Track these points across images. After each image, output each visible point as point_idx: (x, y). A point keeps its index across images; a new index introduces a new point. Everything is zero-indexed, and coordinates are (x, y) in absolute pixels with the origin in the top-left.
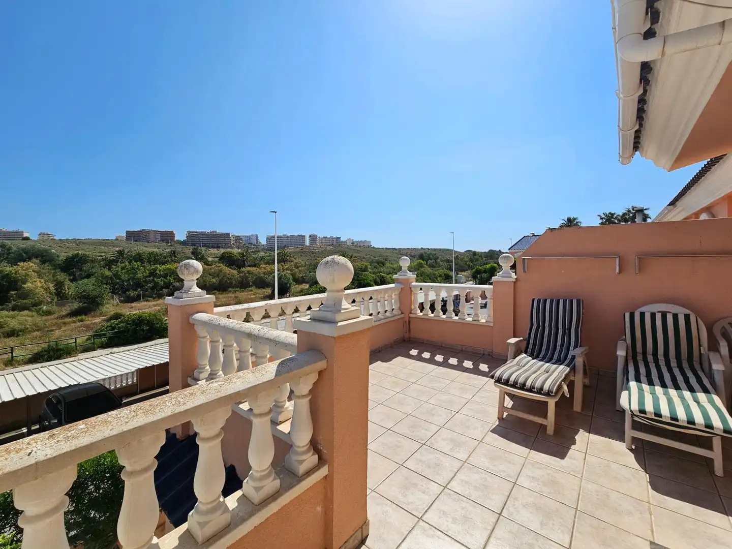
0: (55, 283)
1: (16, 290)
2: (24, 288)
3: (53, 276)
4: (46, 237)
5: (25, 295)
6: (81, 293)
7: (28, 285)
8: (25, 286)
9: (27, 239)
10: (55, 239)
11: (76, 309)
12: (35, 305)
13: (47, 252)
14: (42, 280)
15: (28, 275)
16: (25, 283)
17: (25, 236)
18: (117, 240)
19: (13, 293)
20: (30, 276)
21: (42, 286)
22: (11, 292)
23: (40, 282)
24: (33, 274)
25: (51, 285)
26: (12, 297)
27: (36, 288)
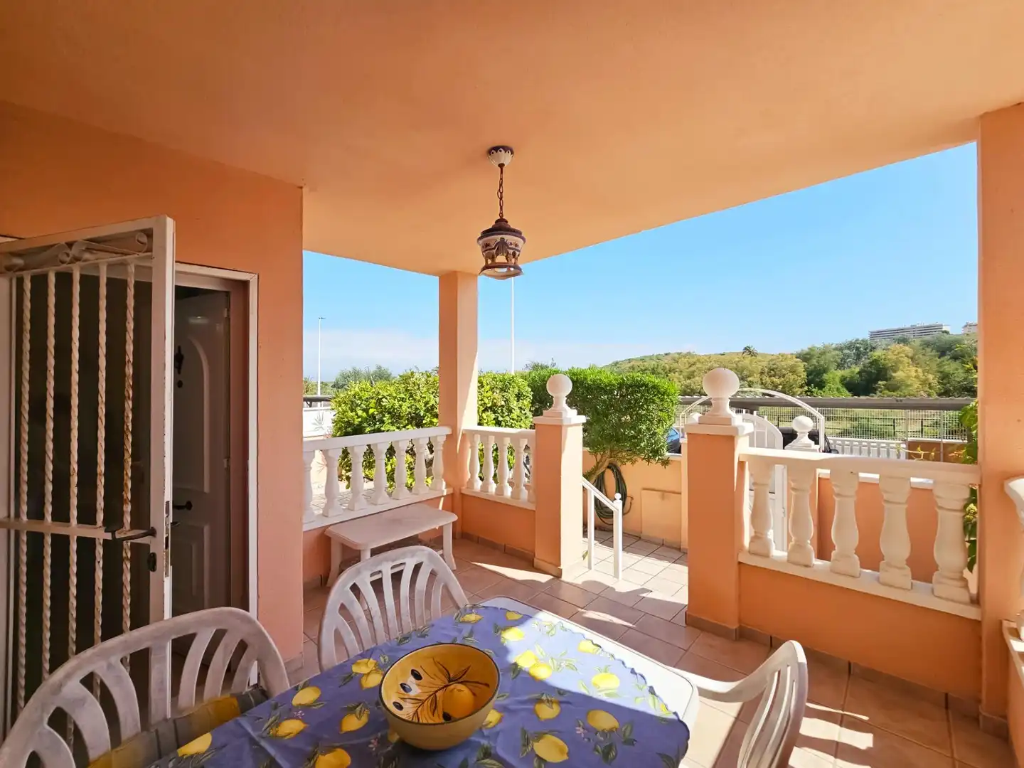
0: (939, 375)
1: (886, 380)
2: (894, 377)
3: (939, 366)
5: (894, 386)
7: (899, 374)
8: (894, 374)
9: (946, 332)
14: (920, 370)
15: (899, 361)
16: (895, 372)
17: (944, 329)
19: (882, 383)
20: (901, 362)
21: (917, 377)
22: (880, 382)
23: (916, 371)
24: (906, 360)
25: (931, 377)
26: (880, 387)
27: (909, 377)
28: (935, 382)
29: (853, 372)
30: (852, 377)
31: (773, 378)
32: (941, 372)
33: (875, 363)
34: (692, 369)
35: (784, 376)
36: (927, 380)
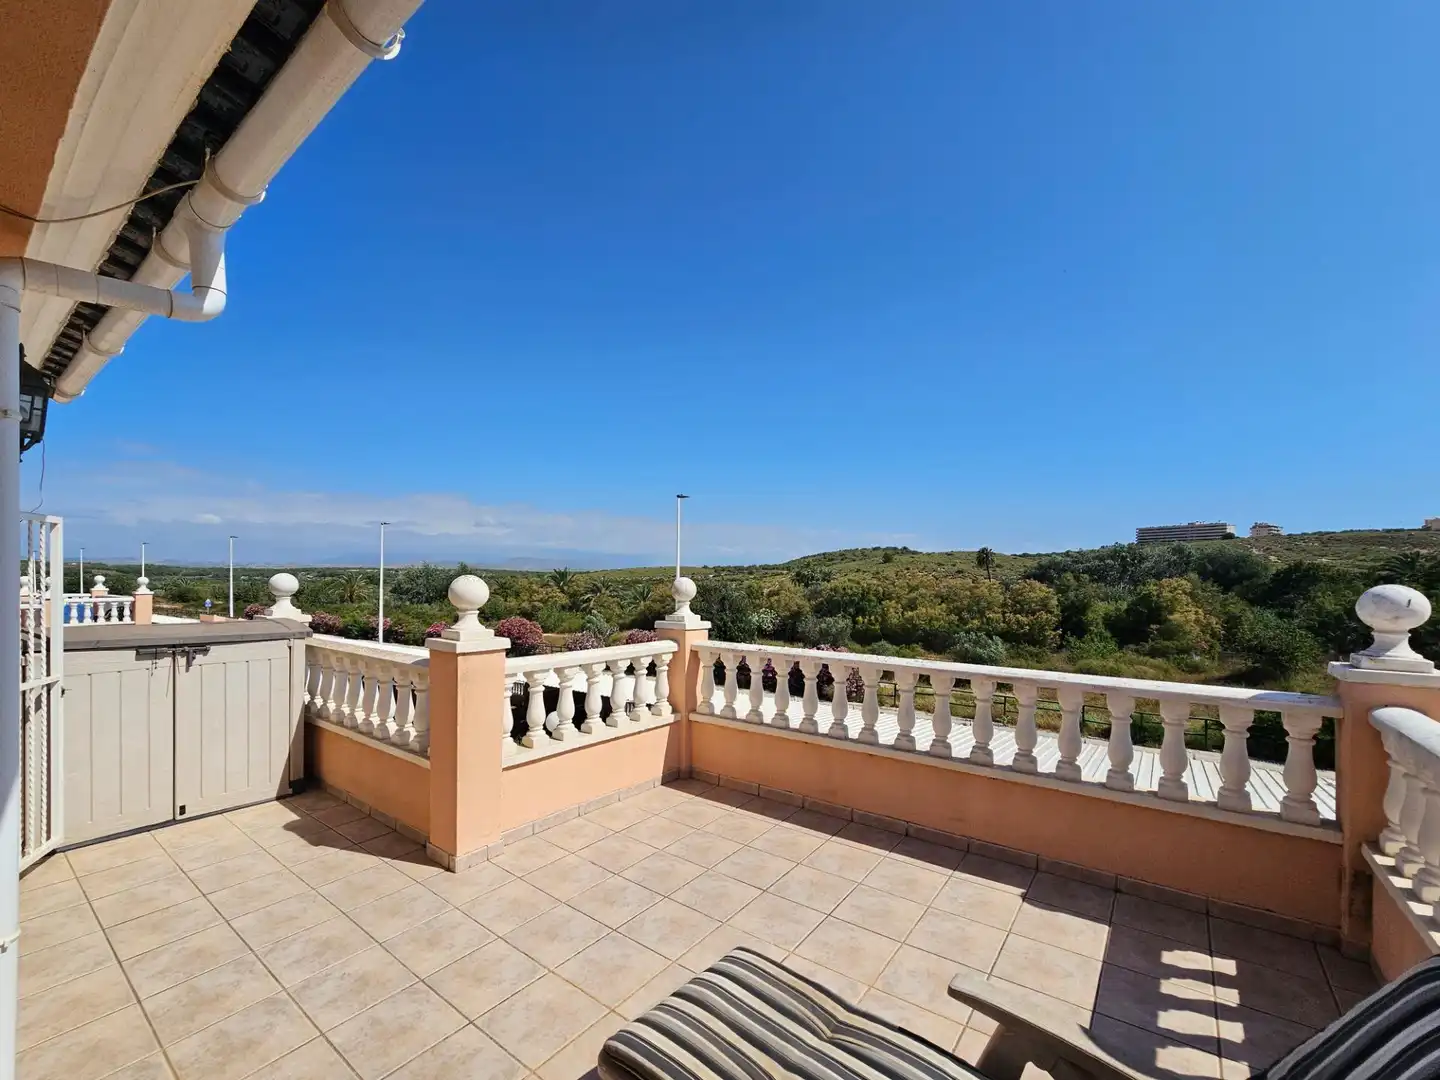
0: (1224, 618)
1: (1159, 623)
2: (1170, 621)
3: (1224, 605)
4: (1264, 533)
5: (1170, 633)
6: (1249, 641)
7: (1176, 617)
8: (1171, 617)
9: (1230, 536)
10: (1280, 535)
11: (1240, 670)
12: (1181, 651)
13: (1244, 561)
14: (1200, 611)
15: (1176, 599)
16: (1171, 613)
17: (1228, 531)
18: (1426, 529)
19: (1153, 626)
20: (1179, 602)
21: (1197, 621)
22: (1152, 626)
23: (1196, 613)
24: (1184, 597)
25: (1214, 620)
26: (1152, 633)
27: (1187, 622)
28: (1218, 627)
29: (1118, 609)
30: (1117, 617)
31: (1018, 616)
32: (1226, 613)
33: (1146, 599)
34: (913, 595)
35: (1033, 614)
36: (1210, 624)
